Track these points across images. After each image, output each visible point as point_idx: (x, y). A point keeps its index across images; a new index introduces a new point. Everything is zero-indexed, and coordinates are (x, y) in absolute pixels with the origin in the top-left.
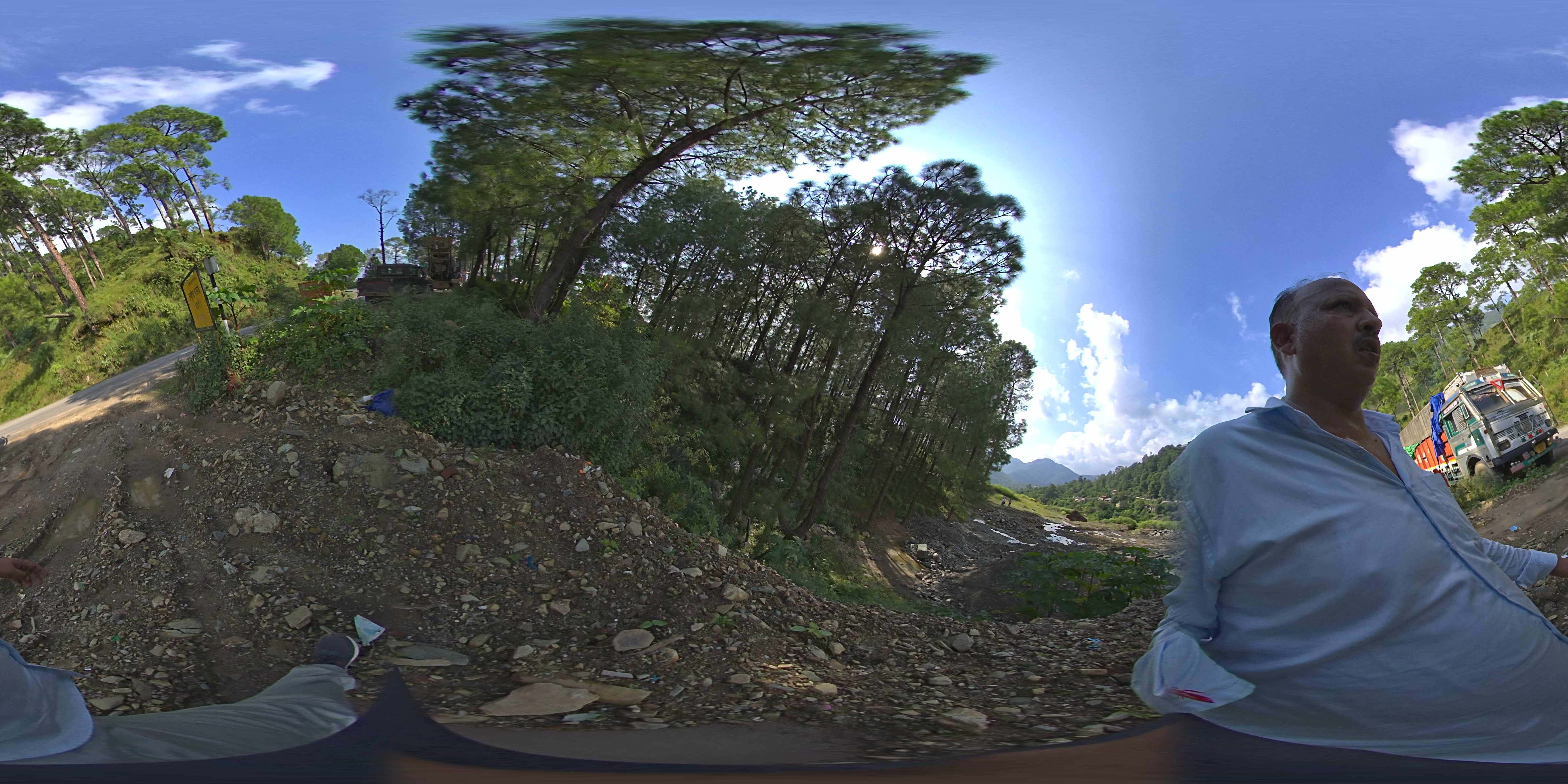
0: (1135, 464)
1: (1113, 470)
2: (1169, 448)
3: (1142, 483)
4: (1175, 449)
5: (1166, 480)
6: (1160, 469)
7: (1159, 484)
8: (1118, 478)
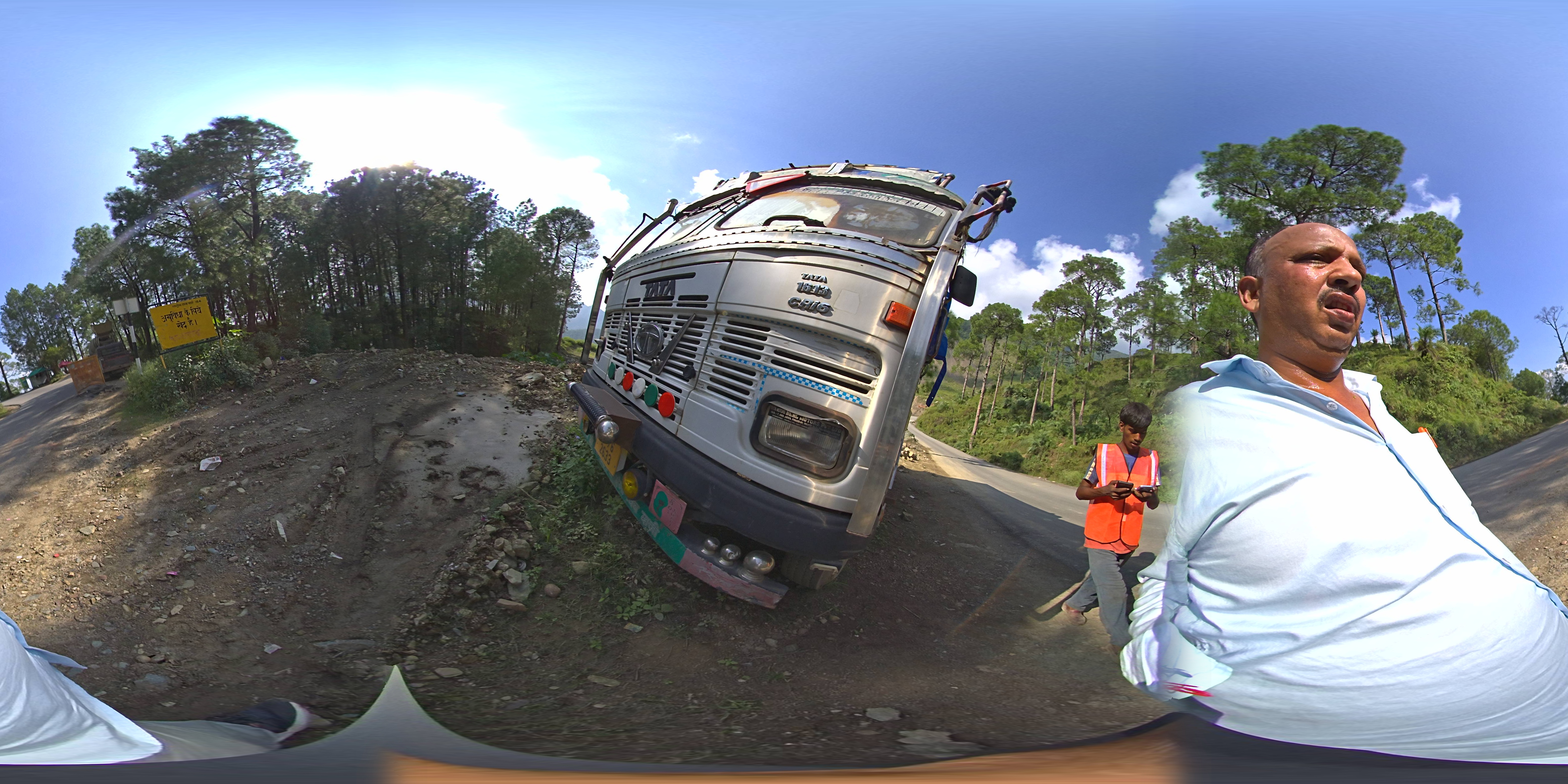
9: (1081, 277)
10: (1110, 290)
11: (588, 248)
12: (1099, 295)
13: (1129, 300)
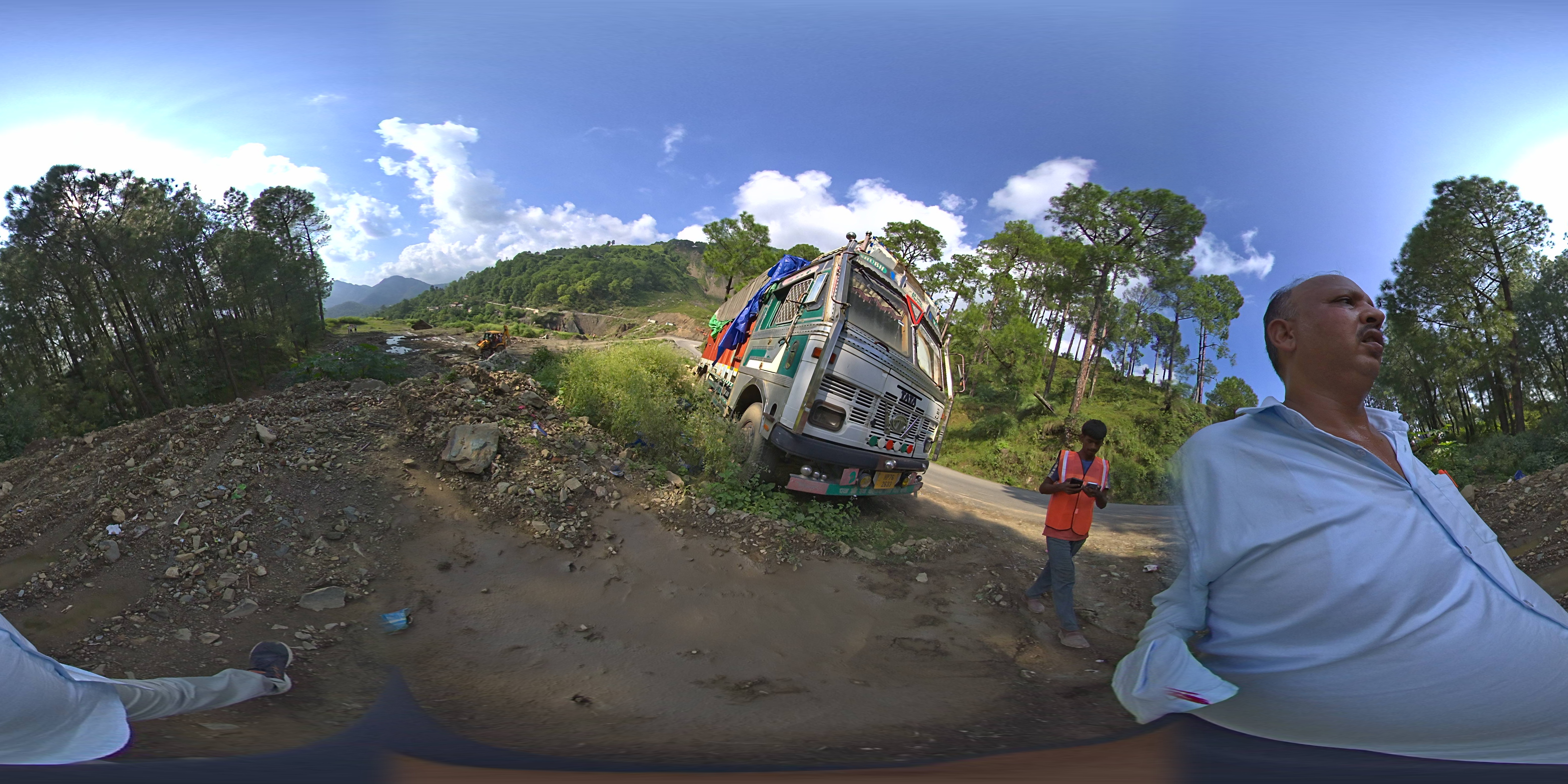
0: (487, 269)
1: (464, 276)
2: (527, 254)
3: (493, 288)
4: (532, 255)
5: (519, 285)
6: (513, 274)
7: (511, 289)
8: (469, 284)
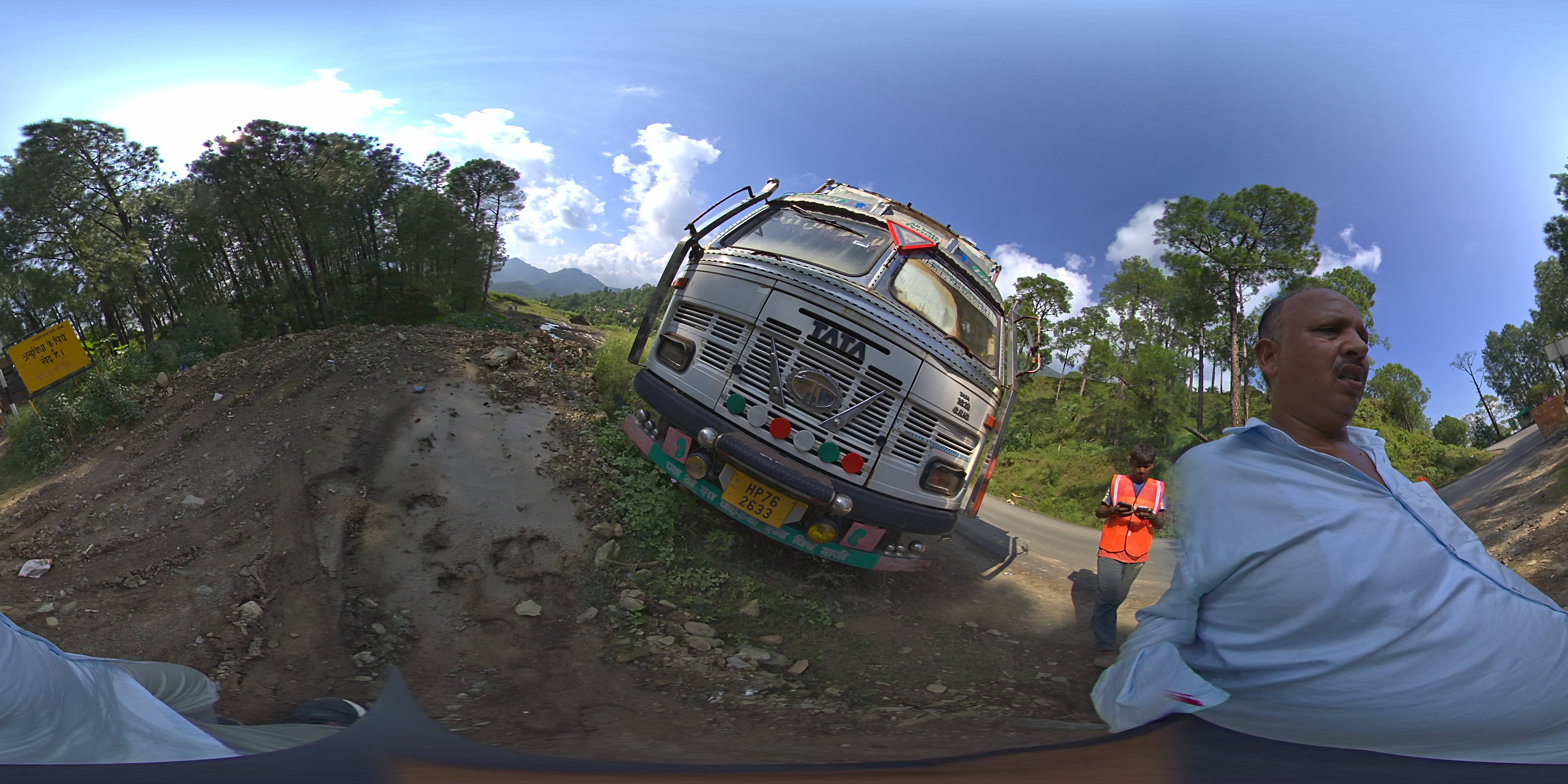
1: (640, 286)
9: (1032, 294)
10: (1055, 311)
11: (512, 199)
12: (1044, 313)
13: (1071, 323)
